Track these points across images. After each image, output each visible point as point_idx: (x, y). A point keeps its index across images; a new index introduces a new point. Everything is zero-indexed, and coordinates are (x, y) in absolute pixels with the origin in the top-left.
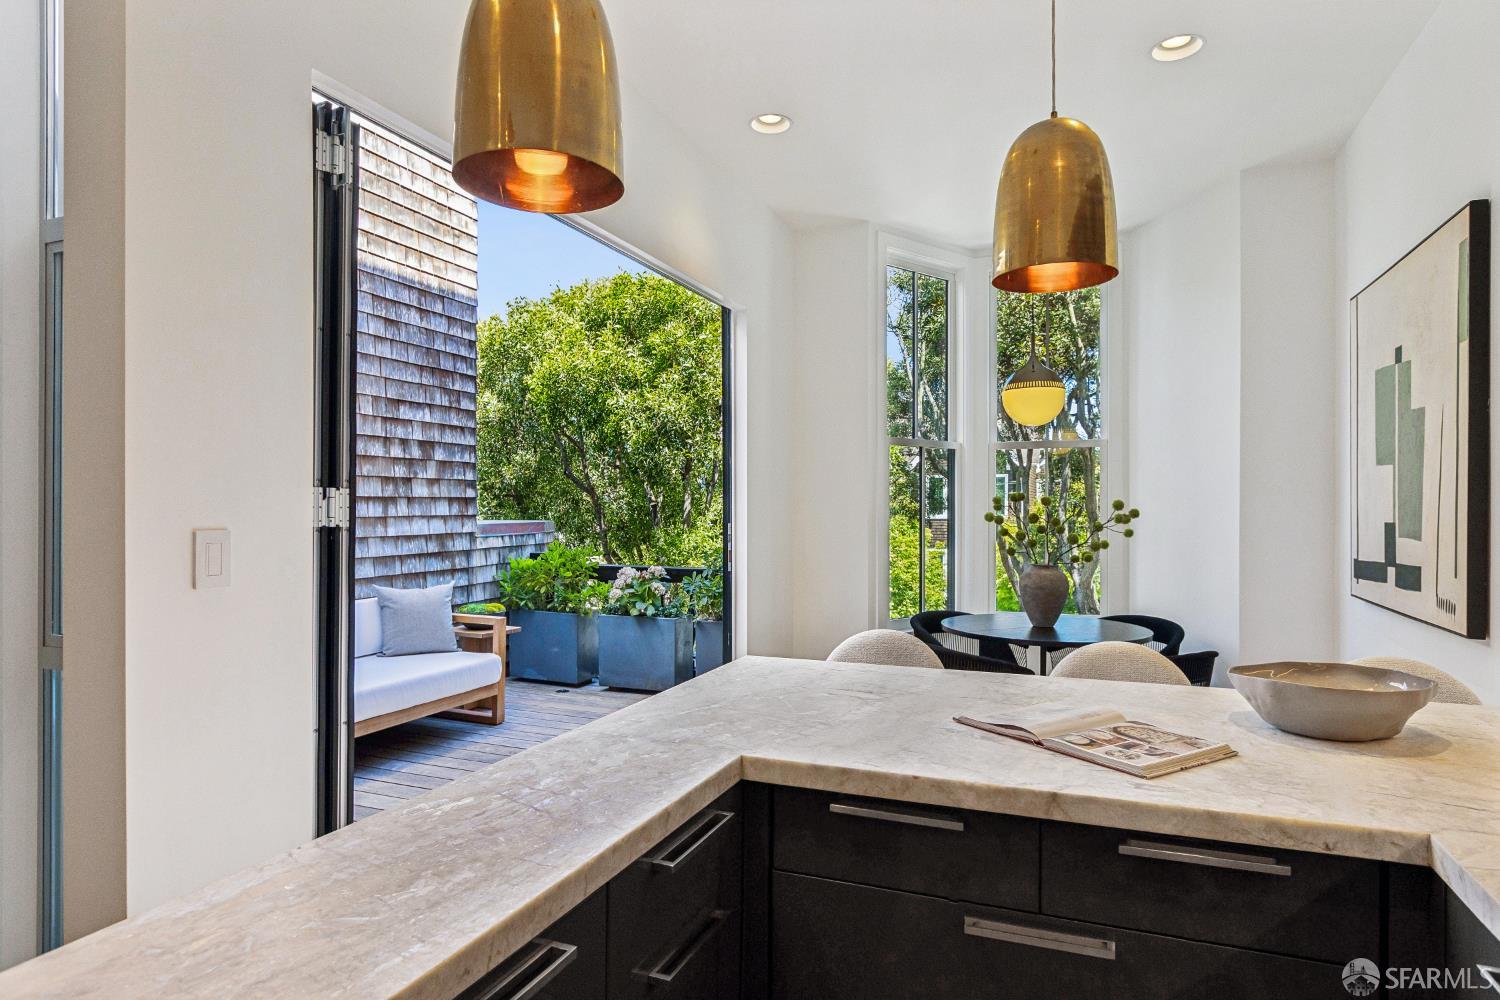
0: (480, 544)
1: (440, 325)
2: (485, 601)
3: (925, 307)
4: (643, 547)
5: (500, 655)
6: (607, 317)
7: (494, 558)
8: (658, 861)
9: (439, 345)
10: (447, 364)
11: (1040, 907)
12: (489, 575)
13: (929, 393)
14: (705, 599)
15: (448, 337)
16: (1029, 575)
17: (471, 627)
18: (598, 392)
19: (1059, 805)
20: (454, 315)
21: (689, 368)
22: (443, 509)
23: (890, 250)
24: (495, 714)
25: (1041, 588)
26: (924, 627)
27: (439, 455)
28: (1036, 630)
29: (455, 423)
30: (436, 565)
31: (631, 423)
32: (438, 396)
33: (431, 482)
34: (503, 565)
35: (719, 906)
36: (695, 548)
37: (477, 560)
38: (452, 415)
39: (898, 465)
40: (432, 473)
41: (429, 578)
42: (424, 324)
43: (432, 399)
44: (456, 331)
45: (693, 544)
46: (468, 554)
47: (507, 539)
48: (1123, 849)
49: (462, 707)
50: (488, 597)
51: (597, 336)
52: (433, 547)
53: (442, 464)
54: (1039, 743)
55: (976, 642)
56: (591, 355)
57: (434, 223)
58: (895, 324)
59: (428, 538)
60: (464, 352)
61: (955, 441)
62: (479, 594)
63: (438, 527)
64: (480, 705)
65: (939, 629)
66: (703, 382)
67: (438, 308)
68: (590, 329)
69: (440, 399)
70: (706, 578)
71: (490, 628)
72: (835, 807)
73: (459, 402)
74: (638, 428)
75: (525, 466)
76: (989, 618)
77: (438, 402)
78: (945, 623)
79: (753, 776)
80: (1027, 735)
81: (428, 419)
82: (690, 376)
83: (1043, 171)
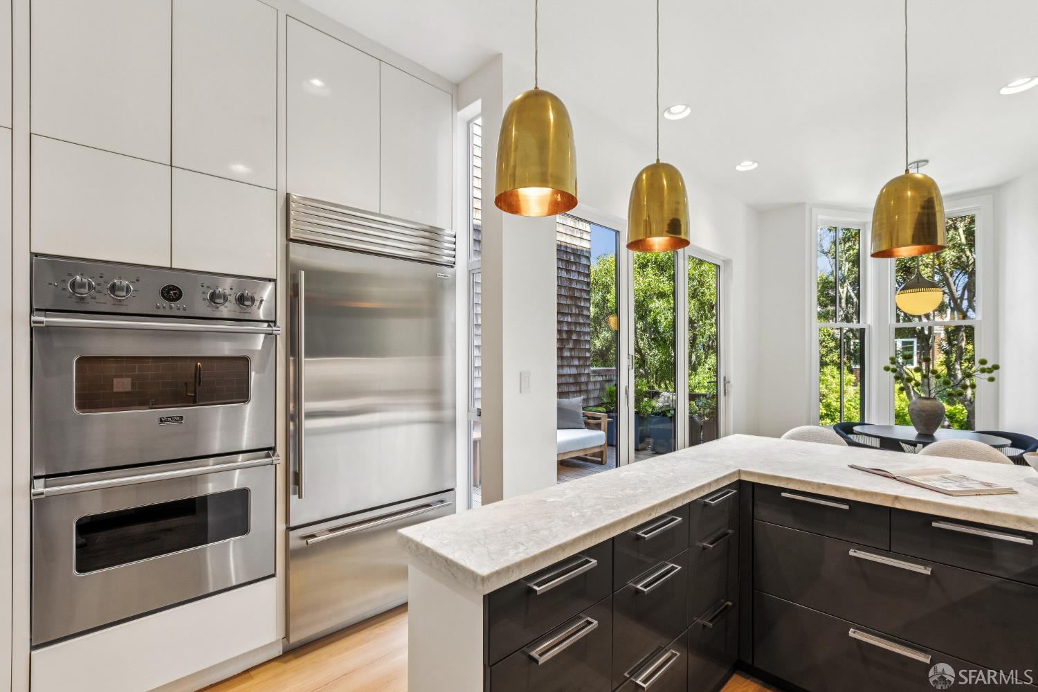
0: (592, 379)
1: (574, 276)
2: (595, 406)
3: (846, 240)
4: (668, 382)
5: (604, 431)
6: (648, 261)
7: (598, 386)
8: (707, 500)
9: (574, 285)
10: (577, 294)
11: (890, 548)
12: (596, 394)
13: (851, 291)
14: (708, 410)
15: (578, 281)
16: (915, 403)
17: (589, 418)
18: (644, 300)
19: (899, 501)
20: (581, 270)
21: (694, 286)
22: (576, 362)
23: (820, 217)
24: (602, 459)
25: (923, 411)
26: (843, 430)
27: (574, 337)
28: (920, 435)
29: (581, 321)
30: (573, 389)
31: (663, 316)
32: (574, 309)
33: (571, 350)
34: (602, 389)
35: (729, 528)
36: (699, 383)
37: (591, 387)
38: (580, 318)
39: (829, 335)
40: (571, 346)
41: (570, 394)
42: (568, 276)
43: (571, 310)
44: (582, 278)
45: (697, 381)
46: (587, 383)
47: (604, 377)
48: (934, 524)
49: (586, 455)
50: (596, 404)
51: (644, 271)
52: (571, 380)
53: (576, 341)
54: (894, 478)
55: (878, 440)
56: (641, 282)
57: (572, 229)
58: (826, 250)
59: (570, 375)
60: (585, 288)
61: (865, 323)
62: (591, 403)
63: (574, 371)
64: (594, 455)
65: (852, 432)
66: (703, 293)
67: (574, 268)
68: (640, 268)
69: (575, 311)
70: (708, 399)
71: (599, 419)
72: (784, 494)
73: (582, 311)
74: (666, 319)
75: (606, 340)
76: (889, 428)
77: (574, 311)
78: (857, 429)
79: (744, 478)
80: (887, 474)
81: (570, 320)
82: (696, 290)
83: (900, 199)
